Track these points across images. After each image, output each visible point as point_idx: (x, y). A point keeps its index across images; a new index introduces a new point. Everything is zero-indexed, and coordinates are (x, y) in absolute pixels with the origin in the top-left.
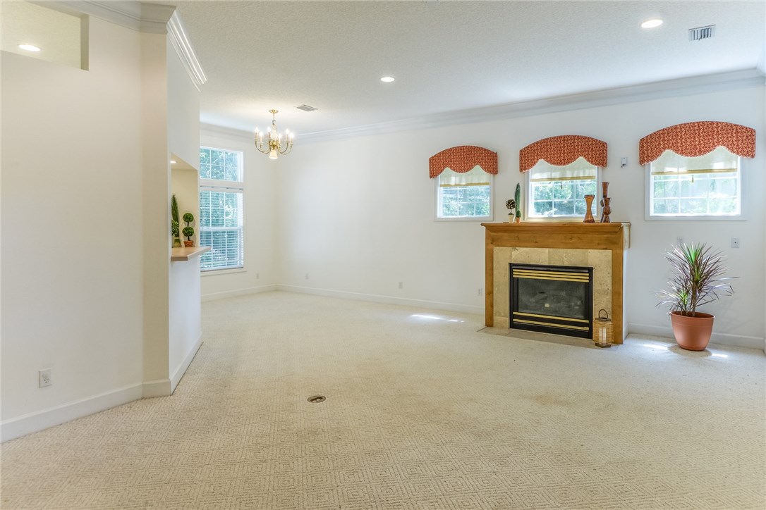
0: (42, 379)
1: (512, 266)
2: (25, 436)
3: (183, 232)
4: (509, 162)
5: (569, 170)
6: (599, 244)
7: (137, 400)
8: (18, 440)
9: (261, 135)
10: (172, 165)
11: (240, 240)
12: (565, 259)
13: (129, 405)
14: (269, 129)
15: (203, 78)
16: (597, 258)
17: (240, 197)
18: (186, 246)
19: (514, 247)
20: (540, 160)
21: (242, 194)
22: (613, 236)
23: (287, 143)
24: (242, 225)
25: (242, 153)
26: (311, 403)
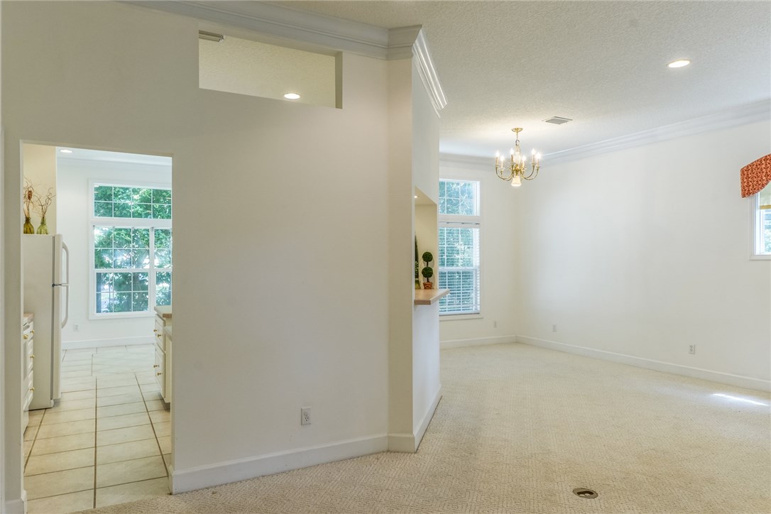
0: (304, 417)
2: (289, 471)
3: (423, 273)
7: (383, 452)
8: (284, 474)
9: (502, 159)
10: (416, 199)
11: (476, 282)
13: (376, 456)
14: (512, 152)
15: (443, 103)
17: (475, 233)
18: (425, 288)
21: (478, 230)
23: (534, 167)
24: (478, 264)
25: (478, 183)
26: (577, 497)
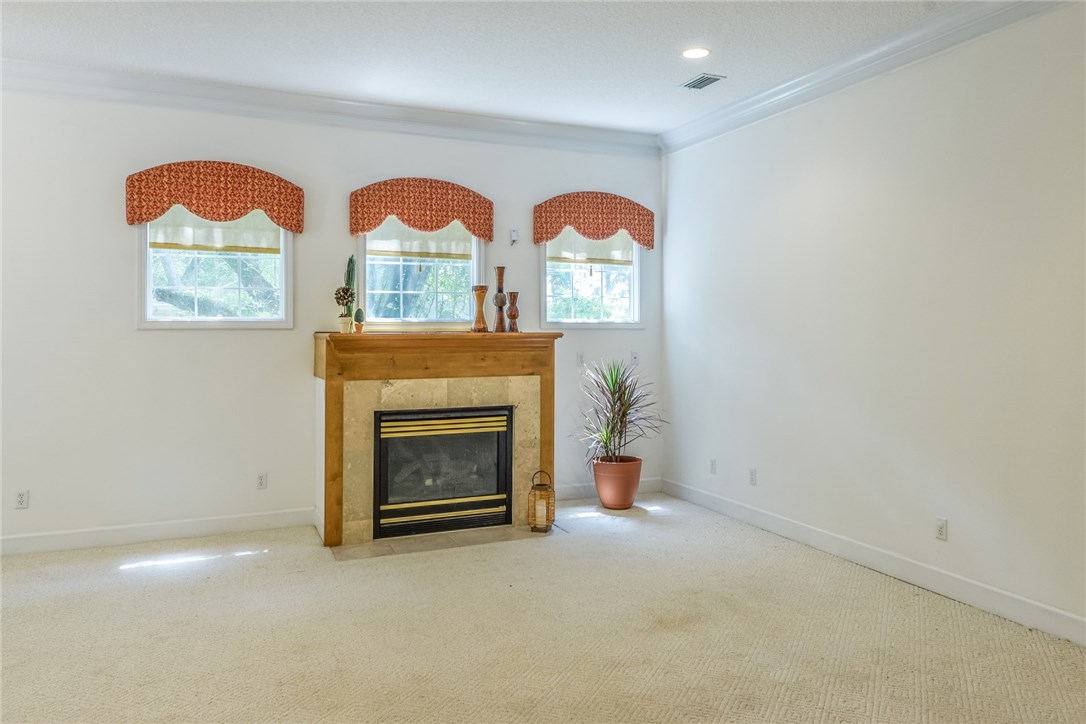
1: (380, 417)
4: (328, 211)
5: (433, 240)
6: (523, 367)
12: (474, 395)
16: (519, 389)
19: (386, 378)
20: (389, 217)
22: (542, 353)
